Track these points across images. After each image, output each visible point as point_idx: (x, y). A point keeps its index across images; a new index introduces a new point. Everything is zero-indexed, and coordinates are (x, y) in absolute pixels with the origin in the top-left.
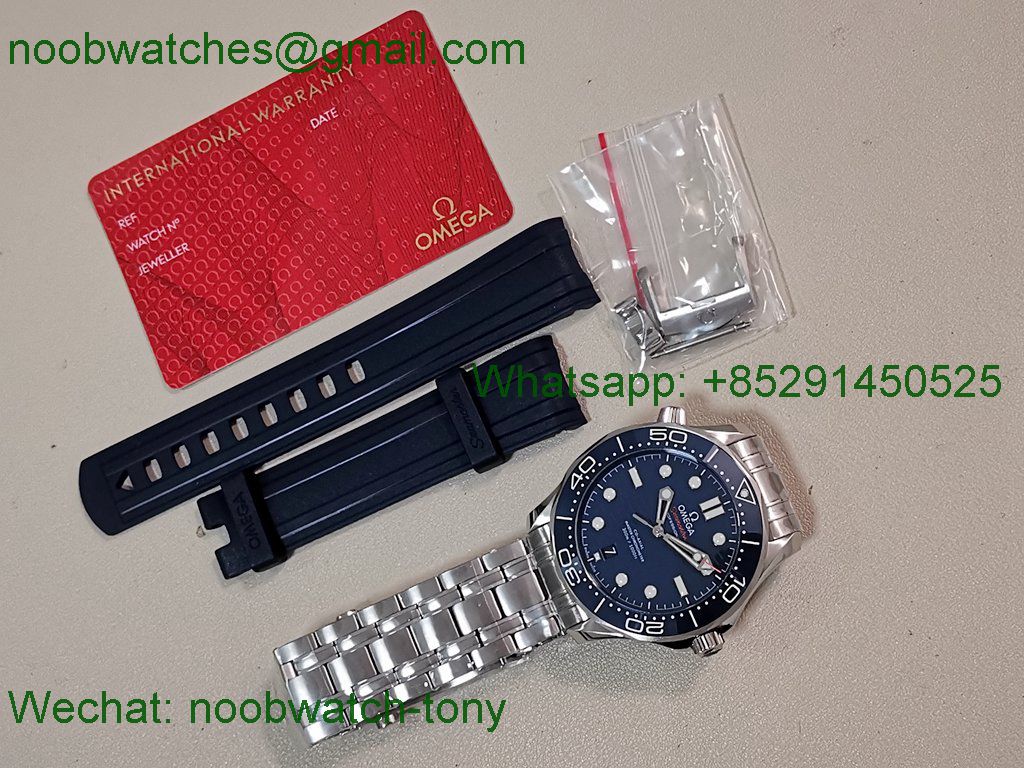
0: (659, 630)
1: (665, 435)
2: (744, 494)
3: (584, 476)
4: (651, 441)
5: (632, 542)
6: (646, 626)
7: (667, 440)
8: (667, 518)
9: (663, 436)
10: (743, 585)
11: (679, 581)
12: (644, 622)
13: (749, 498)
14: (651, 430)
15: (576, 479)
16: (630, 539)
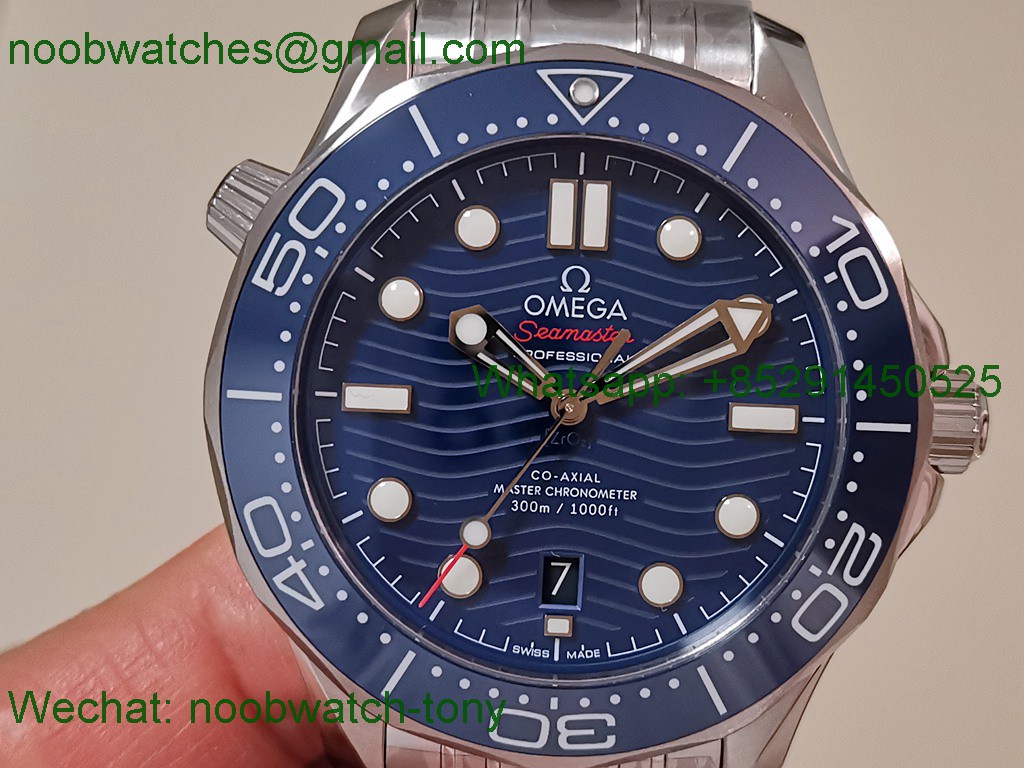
0: (868, 546)
1: (293, 244)
2: (585, 93)
3: (296, 552)
4: (290, 296)
5: (568, 500)
6: (838, 579)
7: (310, 245)
8: (544, 363)
9: (293, 254)
10: (854, 232)
11: (746, 417)
12: (825, 579)
13: (605, 85)
14: (257, 280)
15: (294, 582)
16: (554, 501)
